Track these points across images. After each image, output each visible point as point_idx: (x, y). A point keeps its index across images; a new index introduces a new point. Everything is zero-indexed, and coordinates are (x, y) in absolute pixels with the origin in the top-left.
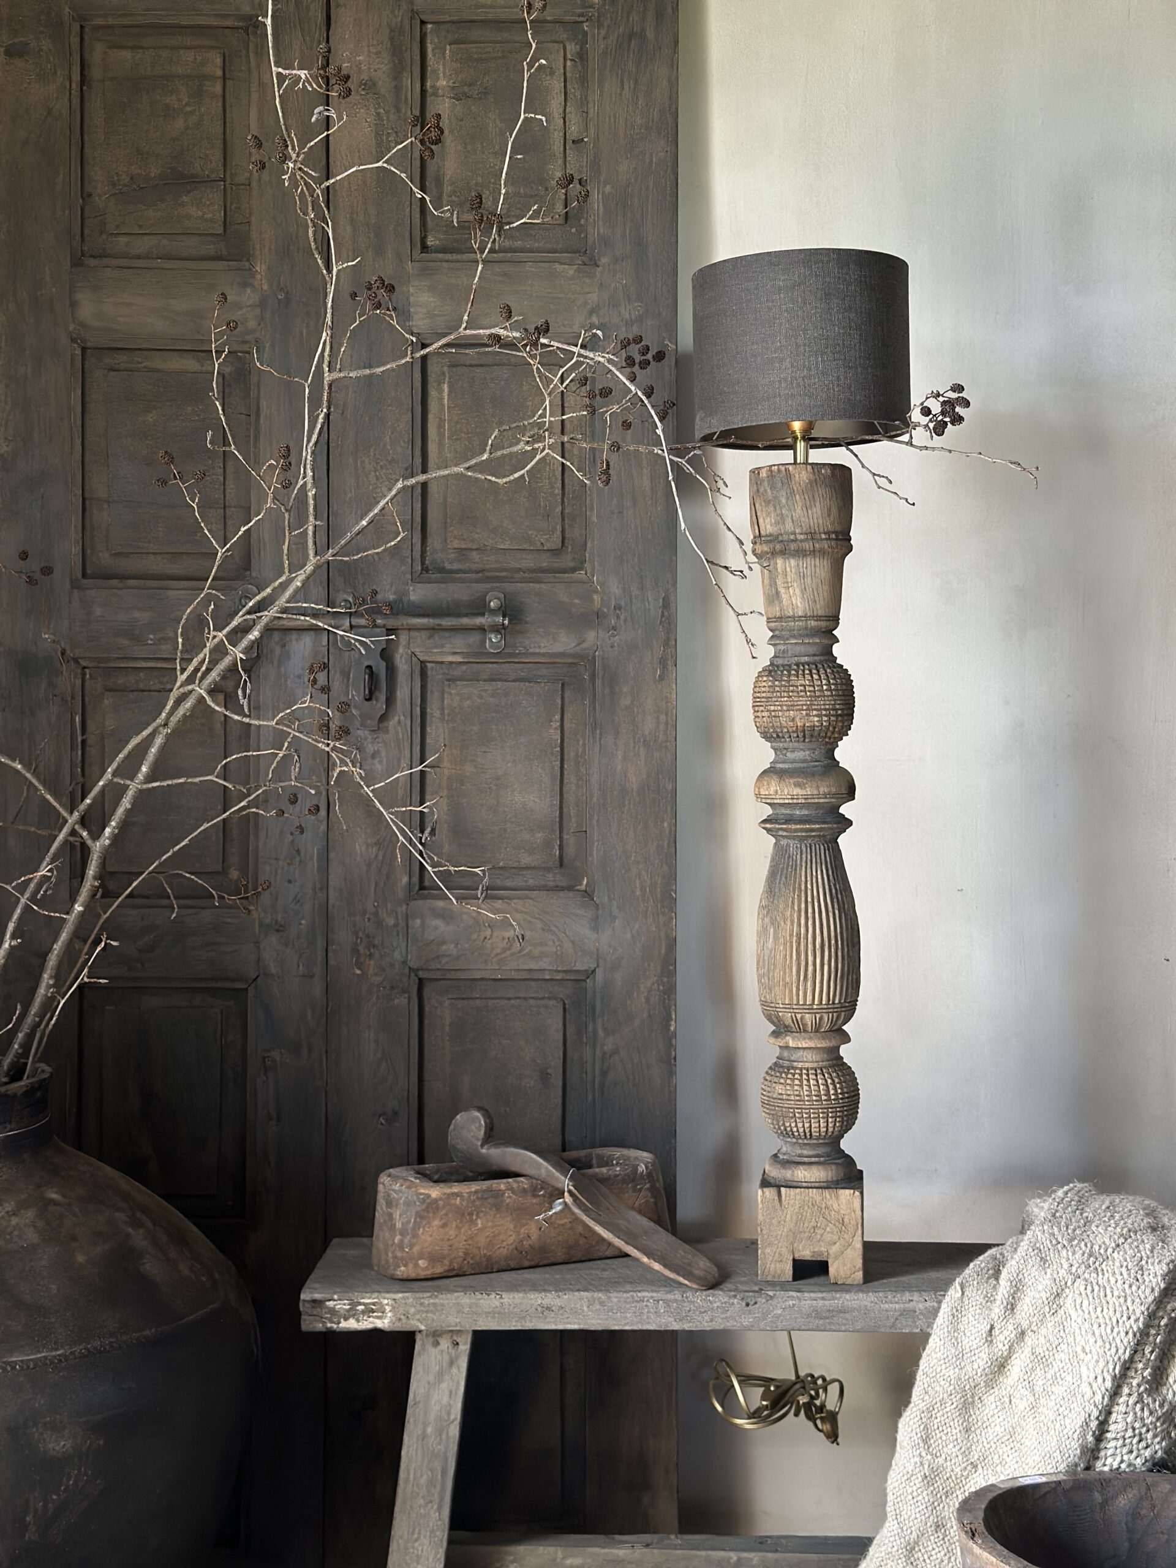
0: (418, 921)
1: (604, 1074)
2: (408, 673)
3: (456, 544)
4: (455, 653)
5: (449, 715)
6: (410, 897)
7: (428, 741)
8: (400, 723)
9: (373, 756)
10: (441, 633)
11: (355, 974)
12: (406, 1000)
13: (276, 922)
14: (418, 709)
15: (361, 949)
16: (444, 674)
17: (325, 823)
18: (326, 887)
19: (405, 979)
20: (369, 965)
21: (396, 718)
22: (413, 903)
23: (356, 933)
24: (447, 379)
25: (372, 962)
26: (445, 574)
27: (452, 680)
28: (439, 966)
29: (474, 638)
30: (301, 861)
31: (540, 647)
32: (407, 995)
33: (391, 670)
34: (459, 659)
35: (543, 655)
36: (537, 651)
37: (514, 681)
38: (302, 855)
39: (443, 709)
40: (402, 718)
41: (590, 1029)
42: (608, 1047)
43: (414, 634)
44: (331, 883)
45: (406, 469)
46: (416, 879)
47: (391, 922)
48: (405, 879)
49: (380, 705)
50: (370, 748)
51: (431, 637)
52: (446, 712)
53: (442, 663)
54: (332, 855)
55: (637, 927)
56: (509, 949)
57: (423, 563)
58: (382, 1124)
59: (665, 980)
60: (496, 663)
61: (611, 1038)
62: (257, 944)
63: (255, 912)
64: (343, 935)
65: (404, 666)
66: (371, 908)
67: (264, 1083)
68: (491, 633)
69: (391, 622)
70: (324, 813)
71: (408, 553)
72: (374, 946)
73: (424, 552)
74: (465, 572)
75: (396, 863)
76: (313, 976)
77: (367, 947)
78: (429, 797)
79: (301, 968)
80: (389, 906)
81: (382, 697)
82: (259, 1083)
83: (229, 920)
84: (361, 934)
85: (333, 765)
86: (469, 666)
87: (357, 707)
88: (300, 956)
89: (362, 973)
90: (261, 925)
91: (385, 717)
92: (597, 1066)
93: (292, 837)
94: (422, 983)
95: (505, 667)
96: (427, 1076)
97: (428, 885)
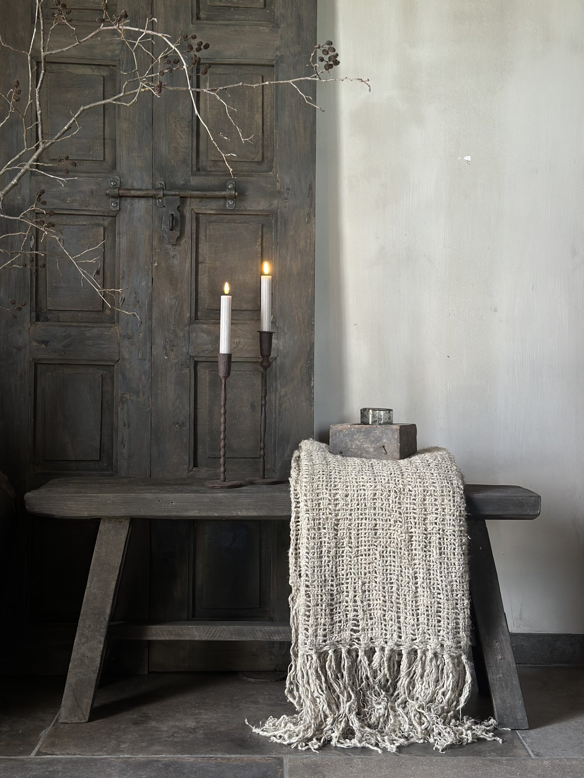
0: (194, 334)
1: (280, 405)
2: (190, 218)
3: (213, 158)
4: (212, 209)
5: (209, 238)
6: (190, 323)
7: (200, 251)
8: (186, 242)
9: (173, 257)
10: (206, 200)
11: (164, 358)
12: (189, 371)
13: (128, 334)
14: (195, 235)
15: (167, 347)
16: (206, 219)
17: (151, 288)
18: (150, 318)
19: (188, 361)
20: (171, 354)
21: (184, 240)
22: (191, 326)
23: (165, 339)
24: (208, 81)
25: (173, 353)
26: (208, 173)
27: (210, 222)
28: (204, 355)
29: (221, 203)
30: (140, 307)
31: (252, 206)
32: (189, 369)
33: (183, 217)
34: (213, 212)
35: (253, 211)
36: (250, 209)
37: (239, 223)
38: (140, 303)
39: (206, 236)
40: (187, 239)
41: (274, 385)
42: (282, 394)
43: (193, 200)
44: (154, 316)
45: (189, 122)
46: (193, 315)
47: (181, 334)
48: (188, 315)
49: (177, 233)
50: (172, 254)
51: (200, 202)
53: (206, 214)
54: (154, 303)
55: (296, 337)
56: (237, 347)
57: (197, 168)
58: (177, 428)
59: (309, 362)
60: (231, 214)
61: (284, 389)
62: (119, 344)
63: (117, 330)
64: (159, 341)
65: (188, 215)
66: (172, 328)
67: (122, 409)
68: (229, 199)
69: (183, 194)
70: (151, 284)
71: (190, 162)
72: (174, 346)
73: (198, 162)
74: (217, 172)
75: (184, 307)
76: (145, 360)
77: (170, 346)
78: (199, 277)
79: (139, 356)
80: (181, 327)
81: (178, 229)
82: (119, 409)
83: (106, 333)
84: (167, 340)
85: (155, 261)
86: (219, 215)
87: (166, 233)
88: (139, 350)
89: (168, 358)
90: (120, 335)
91: (179, 238)
92: (277, 403)
93: (135, 295)
94: (196, 363)
95: (235, 216)
96: (198, 406)
97: (199, 318)
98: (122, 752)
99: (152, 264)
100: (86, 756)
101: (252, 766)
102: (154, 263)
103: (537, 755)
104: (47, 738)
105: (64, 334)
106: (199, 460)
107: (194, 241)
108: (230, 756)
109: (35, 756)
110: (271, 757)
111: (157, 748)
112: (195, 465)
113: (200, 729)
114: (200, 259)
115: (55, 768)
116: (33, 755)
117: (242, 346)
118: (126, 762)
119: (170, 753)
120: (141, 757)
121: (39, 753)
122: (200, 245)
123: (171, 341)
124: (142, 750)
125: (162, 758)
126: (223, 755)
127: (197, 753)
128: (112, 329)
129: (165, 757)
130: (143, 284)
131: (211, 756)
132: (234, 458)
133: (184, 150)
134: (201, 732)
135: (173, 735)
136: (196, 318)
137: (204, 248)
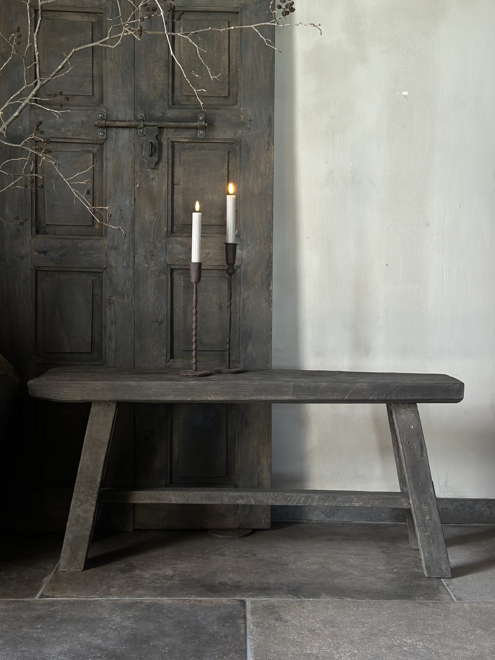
0: (171, 246)
1: (244, 307)
2: (167, 146)
3: (186, 93)
4: (185, 138)
5: (183, 163)
6: (167, 236)
7: (175, 174)
8: (164, 166)
9: (153, 179)
10: (180, 130)
11: (145, 266)
12: (166, 277)
13: (114, 245)
14: (171, 161)
15: (147, 256)
16: (181, 147)
17: (134, 207)
18: (133, 231)
19: (166, 268)
20: (151, 263)
21: (162, 164)
22: (168, 239)
23: (146, 250)
24: (182, 26)
25: (152, 262)
26: (183, 107)
27: (184, 149)
28: (179, 263)
29: (193, 132)
30: (124, 222)
31: (219, 136)
32: (166, 275)
33: (160, 144)
34: (187, 140)
35: (221, 139)
36: (218, 137)
37: (209, 150)
38: (125, 218)
39: (180, 161)
40: (164, 164)
41: (239, 289)
42: (246, 296)
43: (169, 130)
44: (136, 230)
45: (166, 62)
46: (170, 229)
47: (159, 245)
48: (165, 229)
49: (155, 159)
50: (152, 176)
51: (176, 131)
52: (182, 162)
53: (180, 142)
54: (136, 219)
55: (257, 248)
56: (207, 257)
57: (172, 102)
58: (156, 325)
59: (268, 269)
60: (202, 142)
61: (247, 293)
62: (106, 254)
63: (106, 242)
64: (141, 252)
65: (165, 143)
66: (152, 240)
67: (109, 309)
68: (200, 129)
69: (160, 124)
70: (133, 202)
71: (167, 97)
72: (153, 256)
73: (173, 97)
74: (189, 105)
75: (162, 223)
76: (129, 267)
77: (150, 256)
78: (175, 197)
79: (124, 264)
80: (159, 239)
81: (157, 155)
82: (107, 309)
83: (95, 245)
84: (147, 251)
85: (137, 183)
86: (191, 144)
87: (146, 159)
88: (124, 259)
89: (149, 266)
90: (108, 247)
91: (157, 163)
92: (241, 304)
93: (120, 212)
94: (172, 270)
95: (205, 144)
96: (174, 307)
97: (175, 232)
98: (111, 595)
99: (134, 185)
100: (81, 599)
101: (220, 607)
102: (136, 185)
103: (459, 599)
104: (49, 583)
105: (60, 245)
106: (175, 353)
107: (170, 165)
108: (202, 599)
109: (39, 598)
110: (235, 600)
111: (141, 592)
112: (172, 357)
113: (177, 577)
114: (176, 181)
115: (56, 608)
116: (37, 598)
117: (211, 256)
118: (114, 603)
119: (151, 596)
120: (127, 599)
121: (42, 596)
122: (175, 170)
123: (151, 251)
124: (129, 593)
125: (145, 600)
126: (195, 598)
127: (174, 596)
128: (101, 241)
129: (148, 599)
130: (127, 203)
131: (186, 598)
132: (205, 351)
133: (161, 87)
134: (177, 578)
135: (153, 582)
136: (172, 232)
137: (179, 171)
